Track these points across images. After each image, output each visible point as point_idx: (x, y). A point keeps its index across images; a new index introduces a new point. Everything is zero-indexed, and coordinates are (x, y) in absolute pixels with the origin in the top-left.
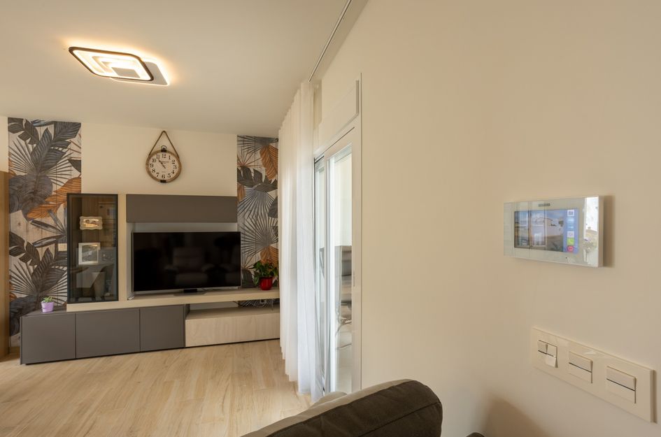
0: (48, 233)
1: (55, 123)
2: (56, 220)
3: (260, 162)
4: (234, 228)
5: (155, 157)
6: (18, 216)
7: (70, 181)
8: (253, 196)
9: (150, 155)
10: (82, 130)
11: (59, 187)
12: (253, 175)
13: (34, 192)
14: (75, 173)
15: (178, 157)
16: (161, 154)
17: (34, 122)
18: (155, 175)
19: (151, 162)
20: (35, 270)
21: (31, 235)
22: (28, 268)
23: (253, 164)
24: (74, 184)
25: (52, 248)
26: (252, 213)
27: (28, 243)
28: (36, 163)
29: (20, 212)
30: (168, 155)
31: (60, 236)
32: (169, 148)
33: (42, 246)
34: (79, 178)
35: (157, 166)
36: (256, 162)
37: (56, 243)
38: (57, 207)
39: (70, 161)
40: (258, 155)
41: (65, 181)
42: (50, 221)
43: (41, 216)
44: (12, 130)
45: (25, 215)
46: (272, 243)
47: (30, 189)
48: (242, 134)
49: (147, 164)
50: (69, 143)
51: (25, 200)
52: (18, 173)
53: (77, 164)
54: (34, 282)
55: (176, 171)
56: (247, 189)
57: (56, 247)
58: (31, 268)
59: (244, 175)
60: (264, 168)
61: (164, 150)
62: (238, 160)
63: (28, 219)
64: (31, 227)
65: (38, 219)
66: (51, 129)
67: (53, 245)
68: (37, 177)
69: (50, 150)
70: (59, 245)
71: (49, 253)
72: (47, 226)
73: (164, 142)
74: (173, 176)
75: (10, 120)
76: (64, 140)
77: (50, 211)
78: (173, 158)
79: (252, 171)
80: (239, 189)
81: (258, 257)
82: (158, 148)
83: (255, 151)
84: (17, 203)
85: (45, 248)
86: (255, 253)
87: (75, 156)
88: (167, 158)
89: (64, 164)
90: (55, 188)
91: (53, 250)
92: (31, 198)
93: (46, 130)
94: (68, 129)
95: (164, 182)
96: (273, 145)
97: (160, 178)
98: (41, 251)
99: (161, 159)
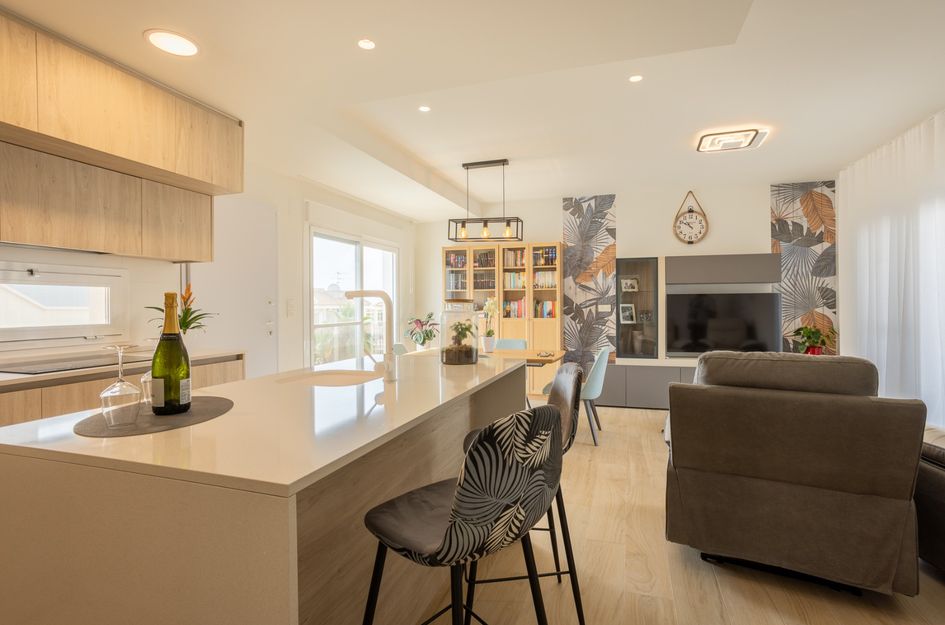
0: (591, 296)
1: (595, 197)
2: (596, 283)
3: (800, 212)
4: (768, 289)
5: (682, 219)
6: (570, 280)
7: (607, 248)
8: (791, 253)
9: (677, 218)
10: (616, 201)
11: (599, 254)
12: (791, 228)
13: (581, 260)
14: (611, 241)
15: (704, 216)
16: (688, 215)
17: (580, 199)
18: (682, 236)
19: (678, 223)
20: (581, 327)
21: (579, 297)
22: (576, 326)
23: (791, 215)
24: (611, 250)
25: (593, 308)
26: (790, 272)
27: (576, 304)
28: (582, 234)
29: (571, 277)
30: (694, 215)
31: (599, 299)
32: (696, 208)
33: (586, 307)
34: (614, 245)
35: (684, 227)
36: (796, 213)
37: (596, 304)
38: (597, 272)
39: (607, 230)
40: (798, 204)
41: (603, 248)
42: (591, 284)
43: (586, 280)
44: (566, 208)
45: (574, 280)
46: (817, 307)
47: (578, 257)
48: (776, 183)
49: (675, 226)
50: (606, 214)
51: (574, 267)
52: (569, 244)
53: (612, 232)
54: (581, 338)
55: (703, 231)
56: (783, 245)
57: (597, 308)
58: (579, 325)
59: (780, 229)
60: (805, 219)
61: (691, 211)
62: (773, 212)
63: (576, 283)
64: (578, 290)
65: (583, 283)
66: (593, 203)
68: (583, 246)
69: (592, 222)
70: (600, 306)
71: (592, 314)
72: (590, 289)
73: (691, 203)
74: (700, 236)
75: (565, 200)
76: (601, 212)
77: (592, 276)
78: (700, 218)
79: (790, 223)
80: (773, 246)
81: (798, 323)
82: (685, 209)
83: (793, 200)
84: (569, 271)
85: (588, 309)
86: (795, 318)
87: (611, 225)
88: (694, 219)
89: (603, 234)
90: (596, 255)
91: (594, 311)
92: (579, 266)
93: (589, 205)
94: (606, 201)
95: (691, 243)
96: (818, 190)
97: (687, 239)
98: (586, 311)
99: (688, 220)
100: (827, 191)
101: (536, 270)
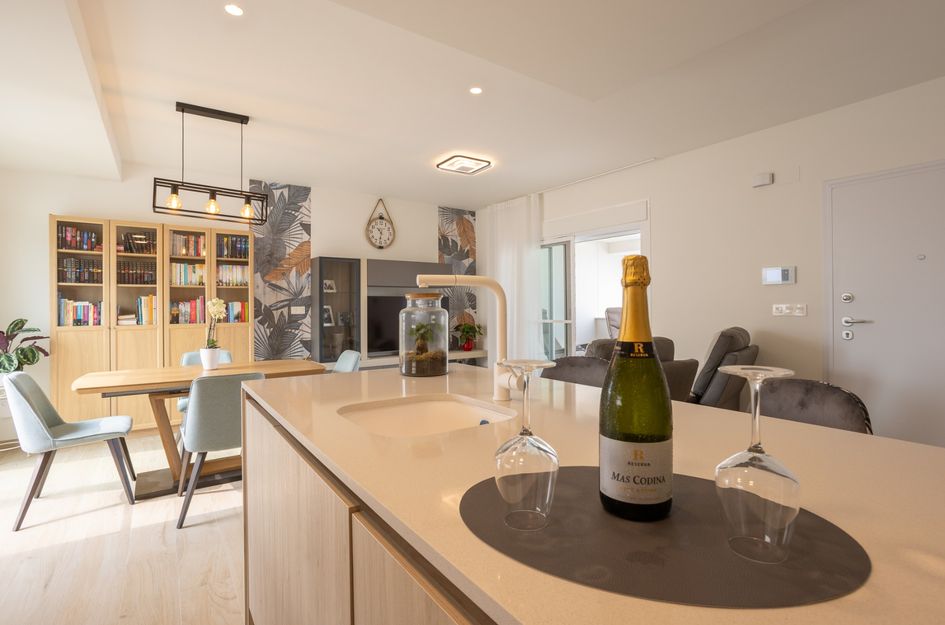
0: (283, 296)
1: (289, 186)
2: (289, 283)
3: (456, 231)
5: (373, 224)
6: (259, 277)
7: (302, 245)
9: (370, 223)
10: (312, 195)
11: (292, 251)
13: (271, 255)
14: (306, 237)
15: (392, 223)
16: (378, 221)
17: (271, 185)
18: (373, 240)
19: (371, 228)
20: (271, 333)
21: (267, 298)
22: (265, 332)
23: (450, 234)
24: (305, 247)
25: (284, 311)
27: (265, 306)
28: (273, 226)
29: (260, 274)
30: (384, 222)
31: (292, 300)
32: (385, 215)
33: (277, 309)
34: (309, 242)
35: (376, 234)
36: (453, 233)
37: (289, 306)
38: (290, 270)
39: (302, 224)
40: (455, 226)
41: (297, 244)
42: (283, 284)
43: (277, 278)
45: (264, 277)
47: (267, 252)
48: (442, 206)
49: (367, 230)
50: (301, 207)
51: (264, 263)
53: (307, 228)
54: (270, 345)
55: (391, 238)
56: (446, 256)
57: (289, 310)
58: (268, 331)
59: (444, 244)
60: (459, 238)
61: (381, 218)
62: (439, 229)
63: (265, 282)
64: (268, 288)
65: (273, 282)
66: (286, 192)
67: (286, 309)
68: (274, 239)
69: (285, 214)
70: (292, 308)
71: (284, 317)
72: (281, 288)
73: (381, 210)
74: (388, 242)
75: (253, 181)
76: (295, 203)
77: (283, 274)
78: (388, 225)
79: (450, 240)
80: (439, 257)
81: (455, 321)
82: (376, 215)
83: (452, 221)
85: (280, 311)
87: (305, 220)
88: (383, 225)
89: (296, 228)
90: (289, 251)
91: (286, 314)
92: (268, 261)
93: (282, 193)
94: (300, 193)
95: (381, 248)
96: (466, 217)
97: (378, 244)
98: (276, 314)
99: (379, 226)
100: (471, 218)
101: (219, 263)
